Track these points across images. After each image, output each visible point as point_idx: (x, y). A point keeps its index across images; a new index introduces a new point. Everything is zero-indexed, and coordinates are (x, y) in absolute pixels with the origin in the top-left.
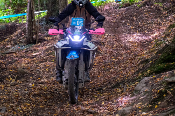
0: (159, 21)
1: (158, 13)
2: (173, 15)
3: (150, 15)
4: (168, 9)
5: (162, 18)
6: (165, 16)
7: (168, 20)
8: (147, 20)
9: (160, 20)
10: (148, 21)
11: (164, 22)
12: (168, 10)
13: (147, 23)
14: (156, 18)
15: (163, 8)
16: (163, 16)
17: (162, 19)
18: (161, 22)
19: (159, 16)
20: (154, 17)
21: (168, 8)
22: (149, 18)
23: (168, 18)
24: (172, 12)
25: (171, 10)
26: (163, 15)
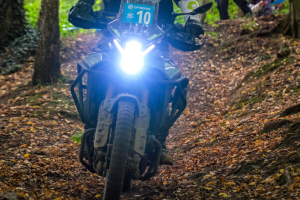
0: (212, 66)
1: (208, 50)
2: (238, 57)
3: (194, 53)
4: (230, 46)
5: (218, 61)
6: (223, 57)
7: (231, 66)
8: (188, 62)
9: (214, 64)
10: (190, 64)
11: (222, 68)
12: (230, 48)
13: (189, 68)
14: (205, 60)
15: (219, 42)
16: (220, 58)
17: (218, 63)
18: (218, 69)
19: (211, 58)
20: (202, 58)
21: (229, 44)
22: (191, 58)
23: (229, 63)
24: (236, 51)
25: (234, 48)
26: (219, 56)
